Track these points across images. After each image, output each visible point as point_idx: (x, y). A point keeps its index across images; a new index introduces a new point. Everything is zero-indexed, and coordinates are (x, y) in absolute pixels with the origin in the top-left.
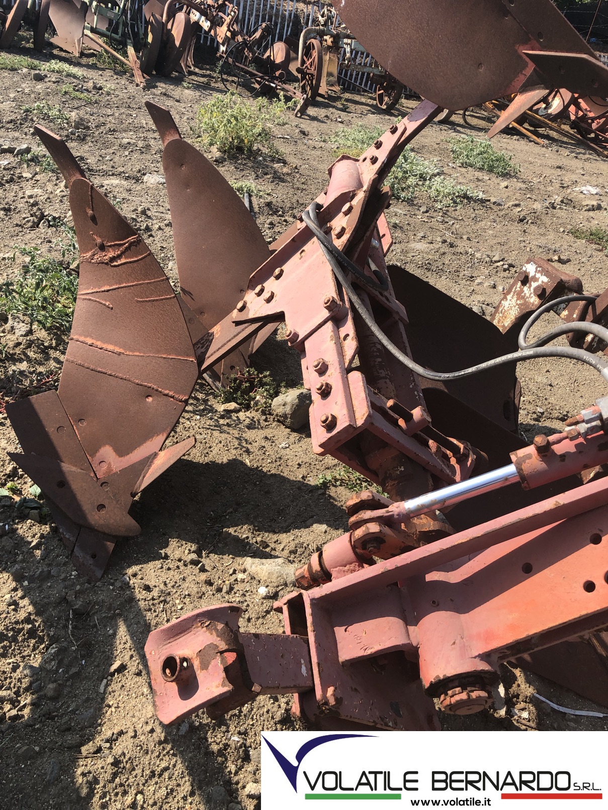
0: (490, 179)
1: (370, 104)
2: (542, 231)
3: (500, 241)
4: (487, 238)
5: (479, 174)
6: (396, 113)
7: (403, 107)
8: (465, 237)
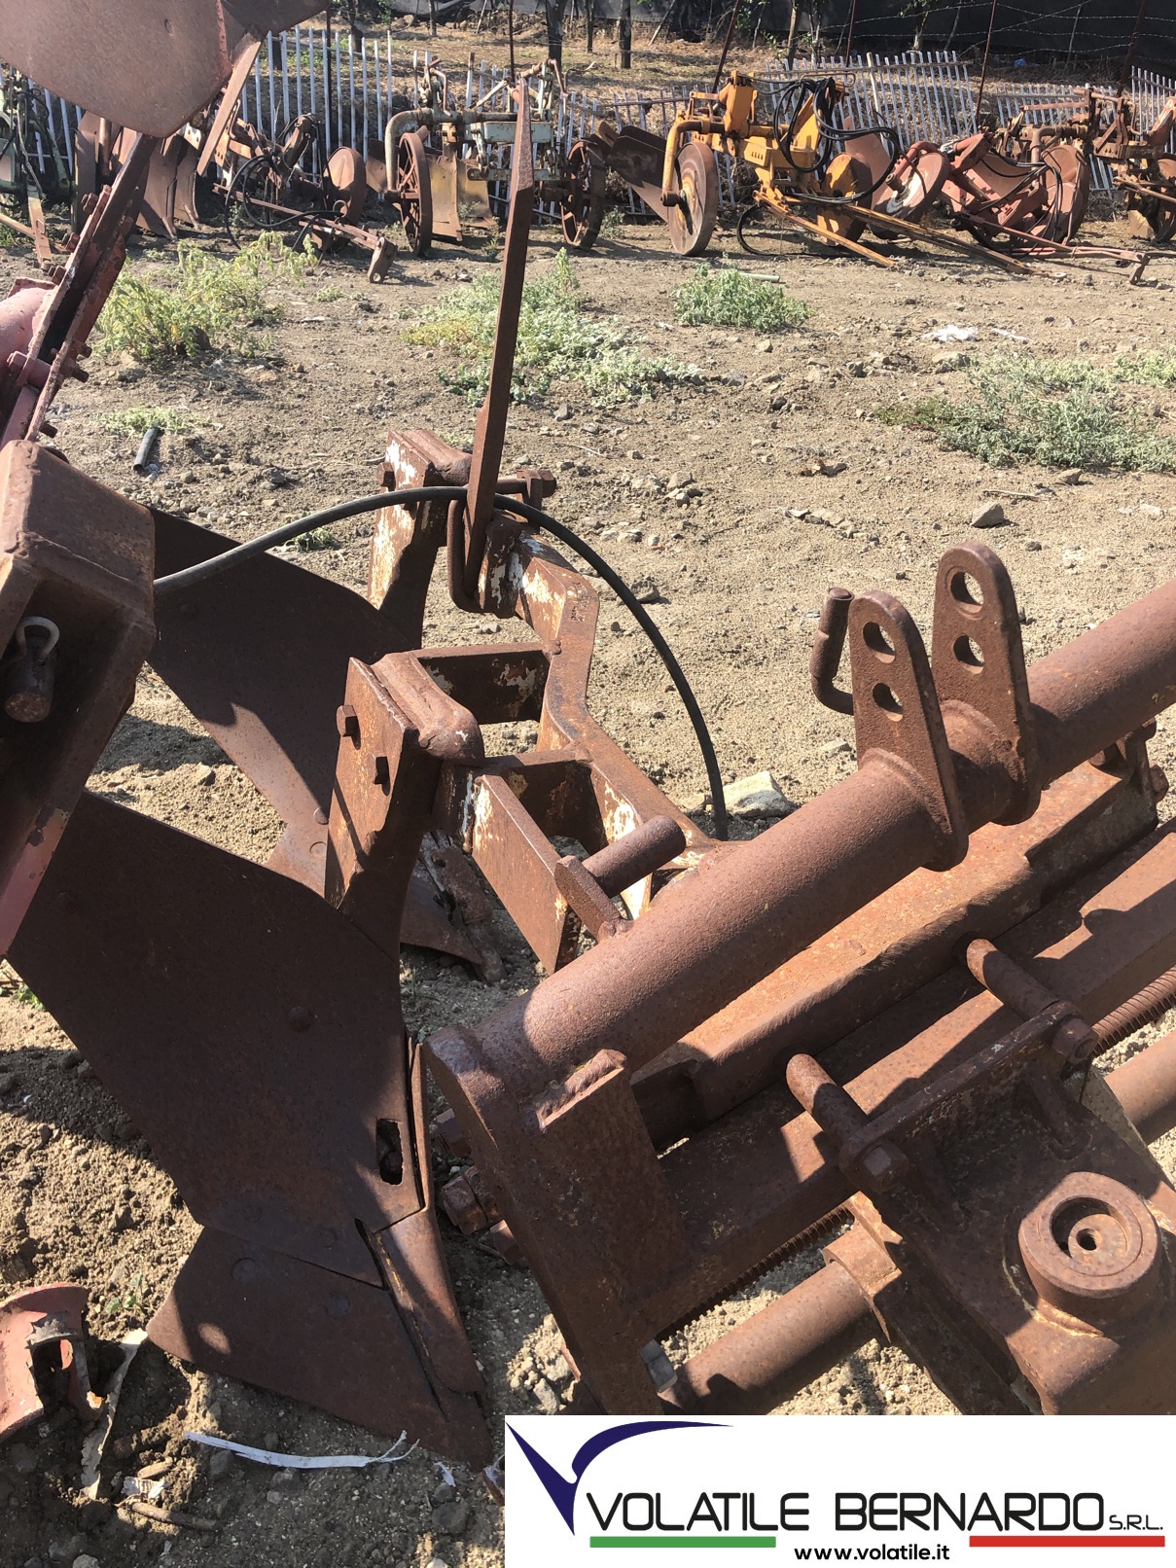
0: (739, 341)
1: (555, 241)
2: (814, 421)
3: (706, 452)
4: (680, 449)
5: (720, 335)
6: (603, 250)
7: (625, 238)
8: (630, 454)
